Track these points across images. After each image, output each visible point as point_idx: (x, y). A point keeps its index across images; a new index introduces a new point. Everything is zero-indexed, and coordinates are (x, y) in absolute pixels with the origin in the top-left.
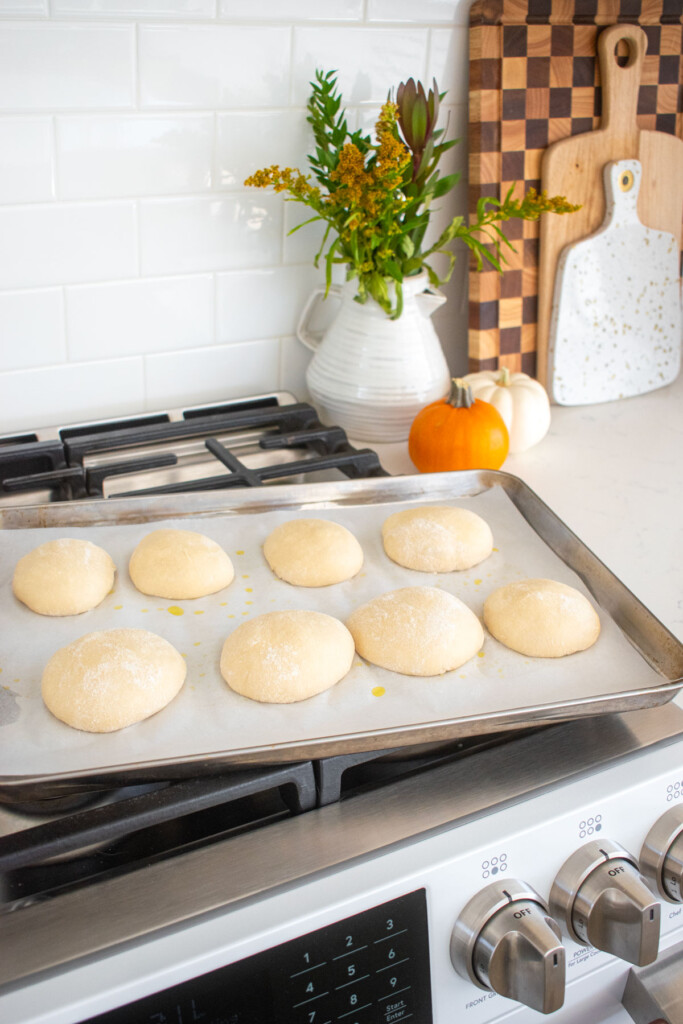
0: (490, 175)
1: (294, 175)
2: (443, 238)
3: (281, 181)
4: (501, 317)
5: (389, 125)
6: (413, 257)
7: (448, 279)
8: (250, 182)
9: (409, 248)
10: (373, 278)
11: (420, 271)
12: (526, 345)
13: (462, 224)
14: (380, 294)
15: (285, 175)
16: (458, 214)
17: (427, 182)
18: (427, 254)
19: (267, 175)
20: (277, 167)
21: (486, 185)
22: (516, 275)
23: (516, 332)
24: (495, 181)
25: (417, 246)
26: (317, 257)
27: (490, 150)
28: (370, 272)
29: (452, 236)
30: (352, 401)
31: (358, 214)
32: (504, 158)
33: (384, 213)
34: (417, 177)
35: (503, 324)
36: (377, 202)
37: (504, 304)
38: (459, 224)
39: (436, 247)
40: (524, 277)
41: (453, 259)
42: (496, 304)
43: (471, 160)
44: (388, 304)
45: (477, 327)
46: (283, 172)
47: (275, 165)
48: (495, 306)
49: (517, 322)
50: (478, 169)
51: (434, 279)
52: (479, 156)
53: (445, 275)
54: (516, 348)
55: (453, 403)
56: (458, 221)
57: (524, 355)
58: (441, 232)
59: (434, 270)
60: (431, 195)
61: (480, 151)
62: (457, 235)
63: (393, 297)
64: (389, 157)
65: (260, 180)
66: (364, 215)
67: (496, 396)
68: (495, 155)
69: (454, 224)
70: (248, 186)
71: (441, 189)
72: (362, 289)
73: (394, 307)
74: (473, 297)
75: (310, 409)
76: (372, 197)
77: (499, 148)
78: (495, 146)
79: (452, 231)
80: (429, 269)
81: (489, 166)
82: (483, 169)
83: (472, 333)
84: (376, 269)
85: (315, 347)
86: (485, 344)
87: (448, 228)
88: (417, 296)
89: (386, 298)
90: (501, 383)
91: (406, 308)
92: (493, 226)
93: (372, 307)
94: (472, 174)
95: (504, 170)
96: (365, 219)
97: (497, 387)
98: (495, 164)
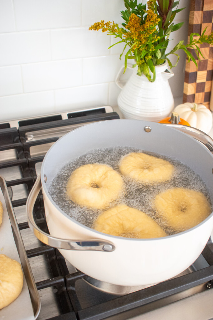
0: (198, 21)
1: (112, 24)
2: (175, 49)
3: (105, 27)
4: (198, 78)
5: (153, 3)
6: (160, 58)
7: (176, 65)
8: (92, 28)
9: (159, 55)
10: (144, 65)
11: (164, 62)
12: (207, 89)
13: (183, 44)
14: (146, 73)
15: (107, 24)
16: (182, 40)
17: (169, 26)
18: (168, 54)
19: (99, 25)
20: (104, 21)
21: (196, 25)
22: (206, 62)
23: (203, 84)
24: (200, 23)
25: (163, 53)
26: (121, 55)
27: (199, 10)
28: (143, 63)
29: (178, 48)
30: (133, 114)
31: (137, 42)
32: (204, 13)
33: (148, 42)
34: (164, 25)
35: (198, 81)
36: (145, 38)
37: (199, 73)
38: (182, 44)
39: (172, 52)
40: (209, 62)
41: (178, 57)
42: (196, 73)
43: (190, 13)
44: (150, 77)
45: (188, 82)
46: (106, 23)
47: (103, 20)
48: (195, 74)
49: (204, 80)
50: (193, 18)
51: (170, 64)
52: (194, 13)
53: (175, 64)
54: (203, 90)
55: (171, 121)
56: (181, 42)
57: (206, 93)
58: (174, 47)
59: (171, 61)
60: (171, 31)
61: (194, 11)
62: (180, 48)
63: (151, 74)
64: (150, 20)
65: (96, 27)
66: (140, 42)
67: (190, 117)
68: (200, 12)
69: (180, 44)
70: (90, 30)
71: (175, 28)
72: (139, 71)
73: (152, 78)
74: (187, 70)
75: (117, 115)
76: (142, 37)
77: (202, 9)
78: (201, 9)
79: (178, 46)
80: (169, 60)
81: (197, 16)
82: (195, 18)
83: (185, 84)
84: (145, 62)
85: (122, 87)
86: (190, 89)
87: (177, 45)
88: (162, 73)
89: (148, 74)
90: (193, 109)
91: (157, 78)
92: (196, 45)
93: (144, 77)
94: (190, 19)
95: (204, 18)
96: (140, 44)
97: (192, 112)
98: (200, 16)
